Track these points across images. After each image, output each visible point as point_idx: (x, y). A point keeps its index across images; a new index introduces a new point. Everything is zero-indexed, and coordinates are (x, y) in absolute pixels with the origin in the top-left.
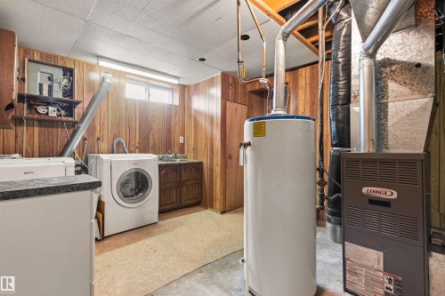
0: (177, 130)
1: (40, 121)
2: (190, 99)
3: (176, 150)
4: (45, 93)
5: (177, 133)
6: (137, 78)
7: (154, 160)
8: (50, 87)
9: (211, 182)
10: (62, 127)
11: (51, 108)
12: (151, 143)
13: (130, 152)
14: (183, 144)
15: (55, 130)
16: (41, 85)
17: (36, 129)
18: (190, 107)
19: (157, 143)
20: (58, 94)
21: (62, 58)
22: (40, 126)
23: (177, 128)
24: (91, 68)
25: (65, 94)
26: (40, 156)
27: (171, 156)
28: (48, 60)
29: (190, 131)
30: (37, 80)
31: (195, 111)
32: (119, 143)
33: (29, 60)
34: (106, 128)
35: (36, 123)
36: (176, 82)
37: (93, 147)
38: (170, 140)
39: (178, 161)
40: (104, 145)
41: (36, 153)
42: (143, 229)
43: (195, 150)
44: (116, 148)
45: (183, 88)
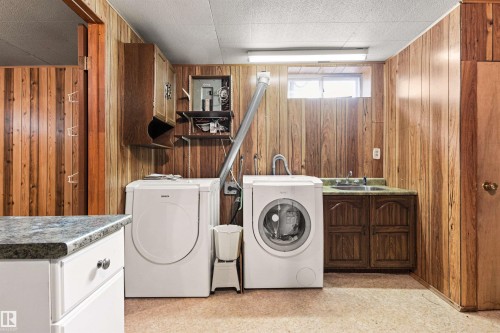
0: (369, 137)
1: (201, 139)
2: (392, 82)
3: (366, 171)
4: (207, 109)
5: (368, 143)
6: (304, 69)
7: (316, 186)
8: (211, 102)
9: (437, 237)
10: (220, 144)
11: (212, 125)
12: (324, 159)
13: (294, 173)
14: (380, 161)
15: (213, 148)
16: (204, 101)
17: (198, 148)
18: (392, 96)
19: (333, 159)
20: (218, 108)
21: (219, 66)
22: (201, 145)
23: (368, 134)
24: (247, 69)
25: (223, 107)
26: (202, 177)
27: (356, 180)
28: (207, 73)
29: (392, 139)
30: (201, 96)
31: (402, 101)
32: (279, 162)
33: (194, 78)
34: (264, 142)
35: (198, 141)
36: (360, 57)
37: (250, 167)
38: (356, 154)
39: (368, 190)
40: (262, 164)
41: (199, 174)
42: (297, 293)
43: (402, 170)
44: (276, 169)
45: (379, 66)
